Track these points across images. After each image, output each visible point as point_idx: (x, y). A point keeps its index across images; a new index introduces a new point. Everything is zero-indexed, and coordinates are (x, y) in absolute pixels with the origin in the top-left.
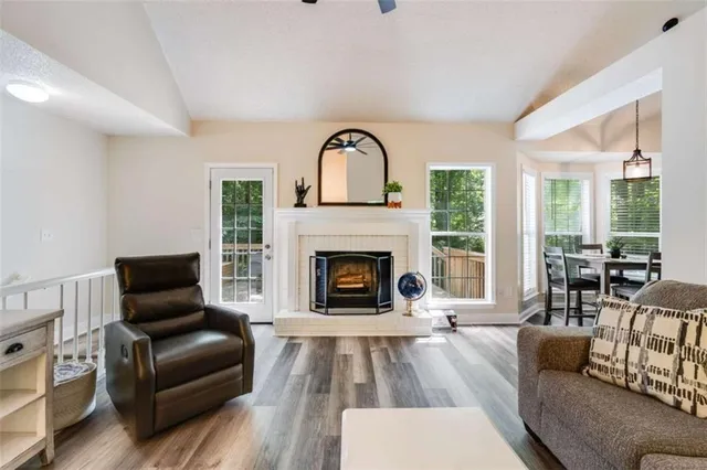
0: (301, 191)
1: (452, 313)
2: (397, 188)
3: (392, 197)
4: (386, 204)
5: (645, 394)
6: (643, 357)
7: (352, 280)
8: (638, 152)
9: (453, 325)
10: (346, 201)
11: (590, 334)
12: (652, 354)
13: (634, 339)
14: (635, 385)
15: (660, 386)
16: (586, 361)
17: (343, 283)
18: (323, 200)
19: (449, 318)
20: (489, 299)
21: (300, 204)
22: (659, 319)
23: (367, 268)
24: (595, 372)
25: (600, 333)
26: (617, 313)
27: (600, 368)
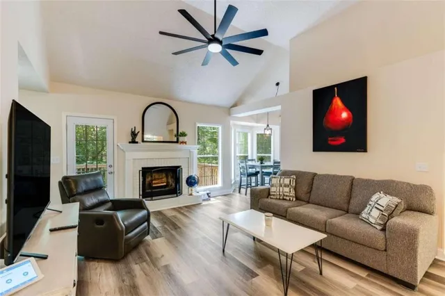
0: (134, 134)
1: (208, 192)
2: (184, 135)
3: (181, 139)
4: (177, 142)
5: (284, 199)
6: (283, 189)
7: (160, 182)
8: (268, 125)
9: (209, 197)
10: (162, 140)
11: (269, 187)
12: (285, 188)
13: (281, 186)
14: (281, 198)
15: (287, 196)
16: (269, 194)
17: (155, 184)
18: (145, 140)
19: (208, 194)
20: (220, 184)
21: (133, 142)
22: (286, 179)
23: (164, 175)
24: (272, 197)
25: (272, 186)
26: (276, 179)
27: (273, 195)
